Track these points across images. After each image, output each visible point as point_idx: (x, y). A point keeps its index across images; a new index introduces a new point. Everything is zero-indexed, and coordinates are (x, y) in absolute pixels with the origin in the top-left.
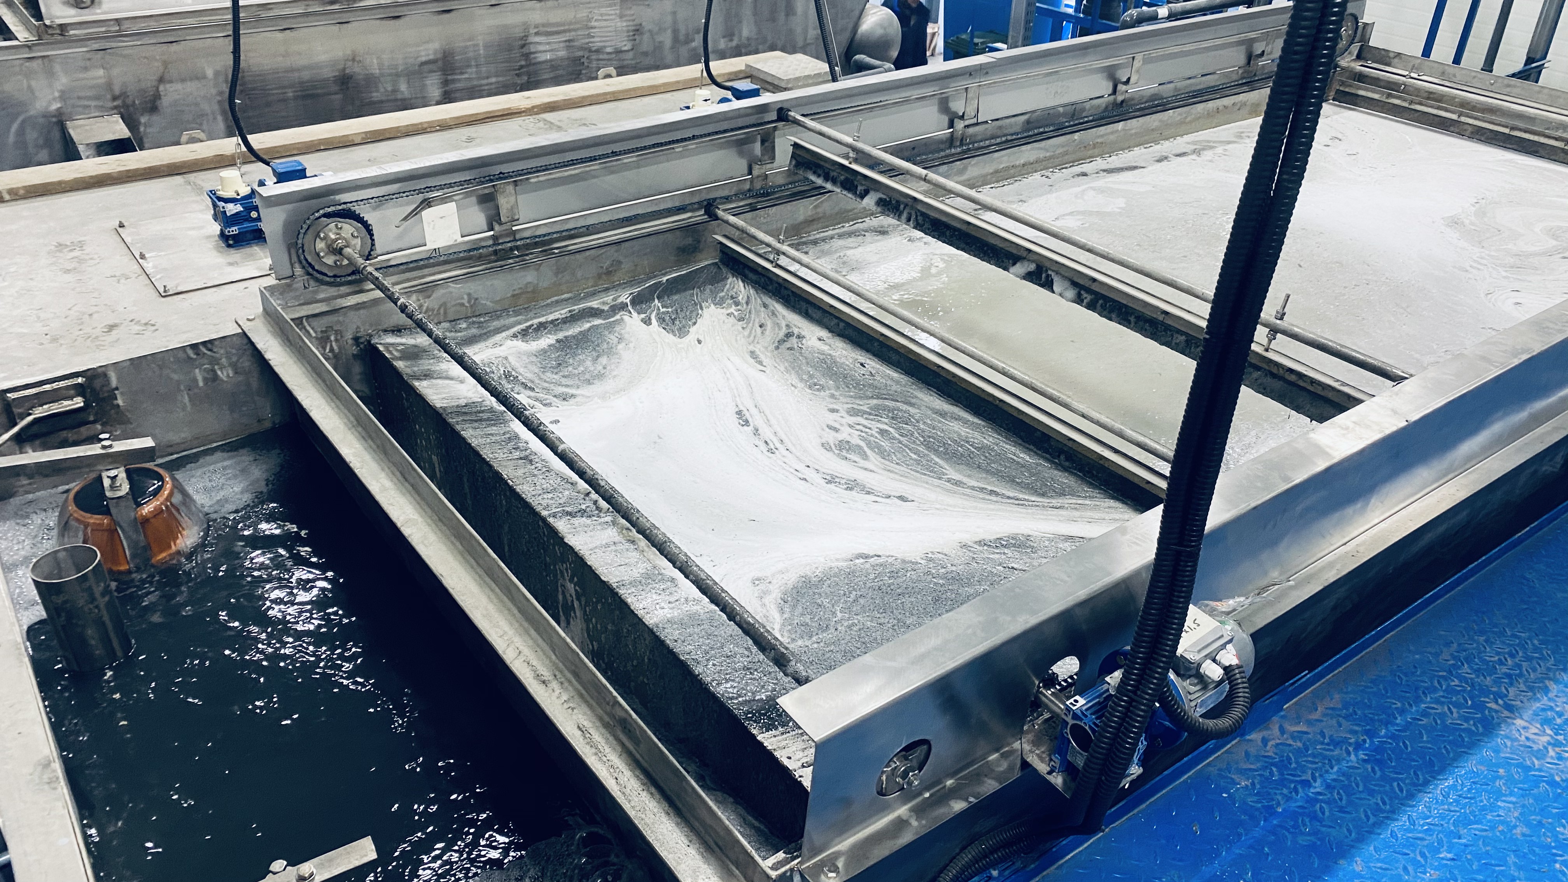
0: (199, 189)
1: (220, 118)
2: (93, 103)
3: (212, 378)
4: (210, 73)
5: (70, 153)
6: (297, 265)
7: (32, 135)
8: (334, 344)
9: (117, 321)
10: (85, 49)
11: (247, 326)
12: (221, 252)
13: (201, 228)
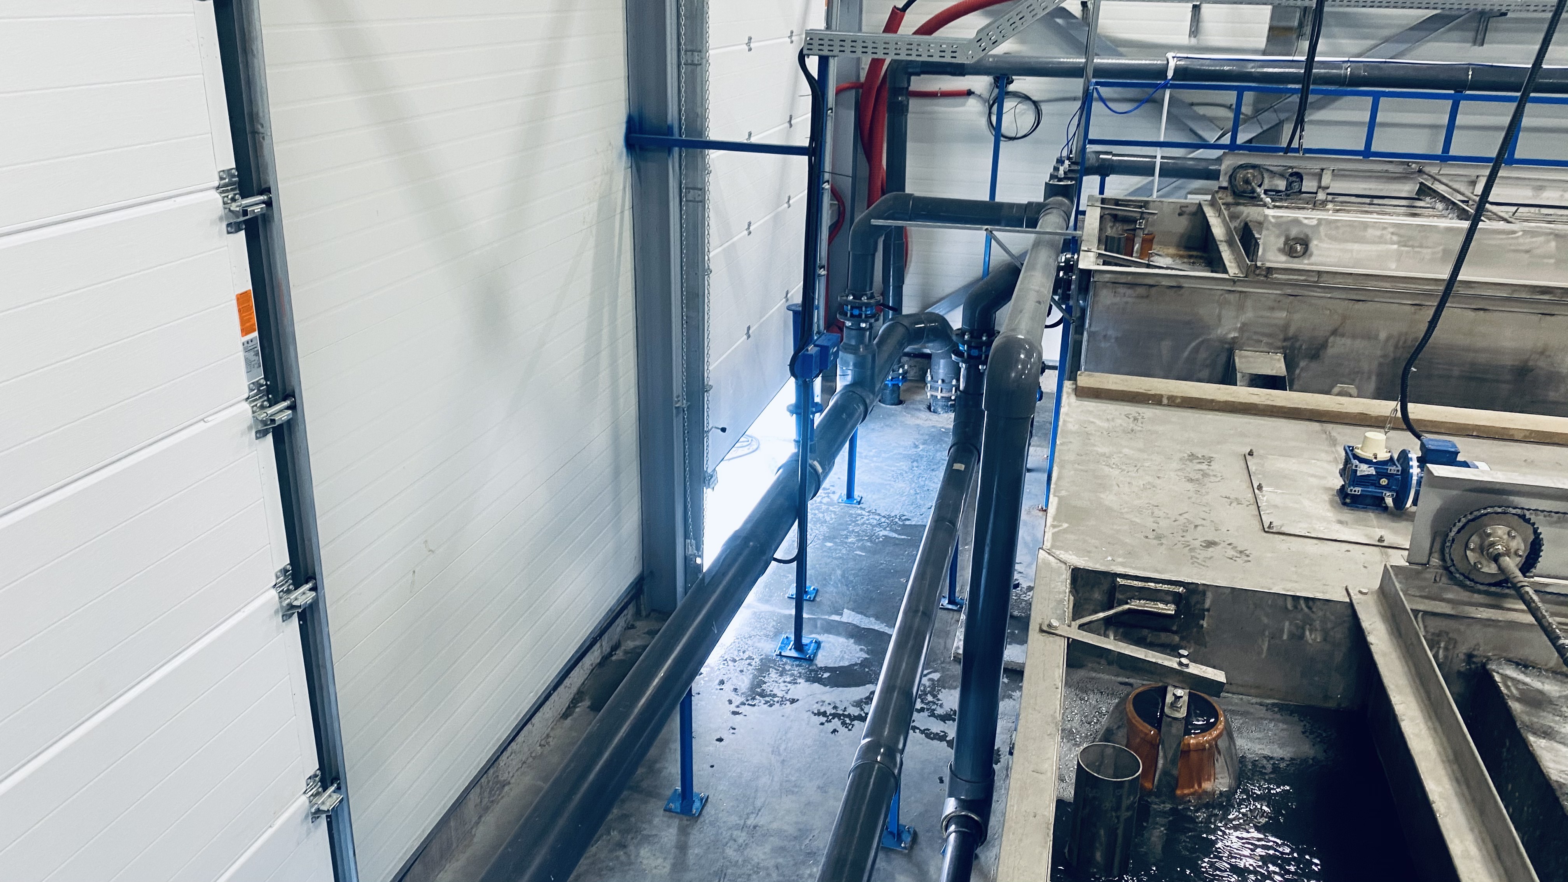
0: (1334, 442)
1: (1374, 378)
2: (1265, 340)
3: (1298, 637)
4: (1383, 335)
5: (1228, 376)
7: (1203, 355)
9: (1217, 540)
10: (1278, 292)
11: (1356, 598)
12: (1334, 507)
13: (1323, 478)
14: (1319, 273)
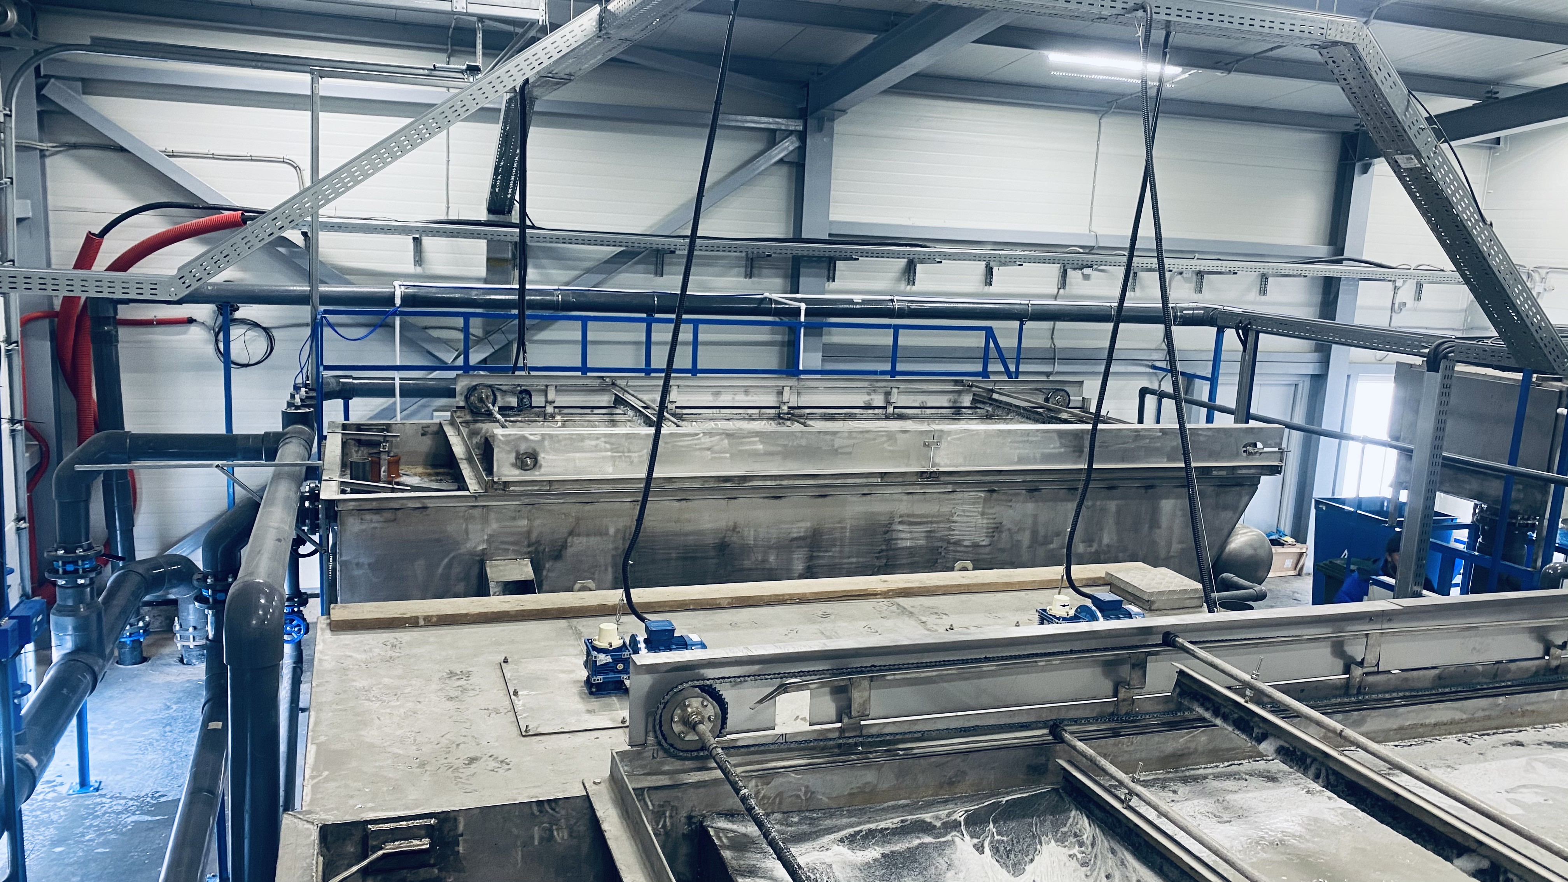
0: (579, 634)
1: (610, 569)
2: (512, 548)
3: (548, 838)
4: (612, 531)
5: (482, 589)
6: (651, 734)
7: (456, 569)
8: (667, 820)
9: (479, 755)
10: (518, 503)
11: (592, 789)
12: (582, 698)
13: (572, 672)
14: (550, 482)
